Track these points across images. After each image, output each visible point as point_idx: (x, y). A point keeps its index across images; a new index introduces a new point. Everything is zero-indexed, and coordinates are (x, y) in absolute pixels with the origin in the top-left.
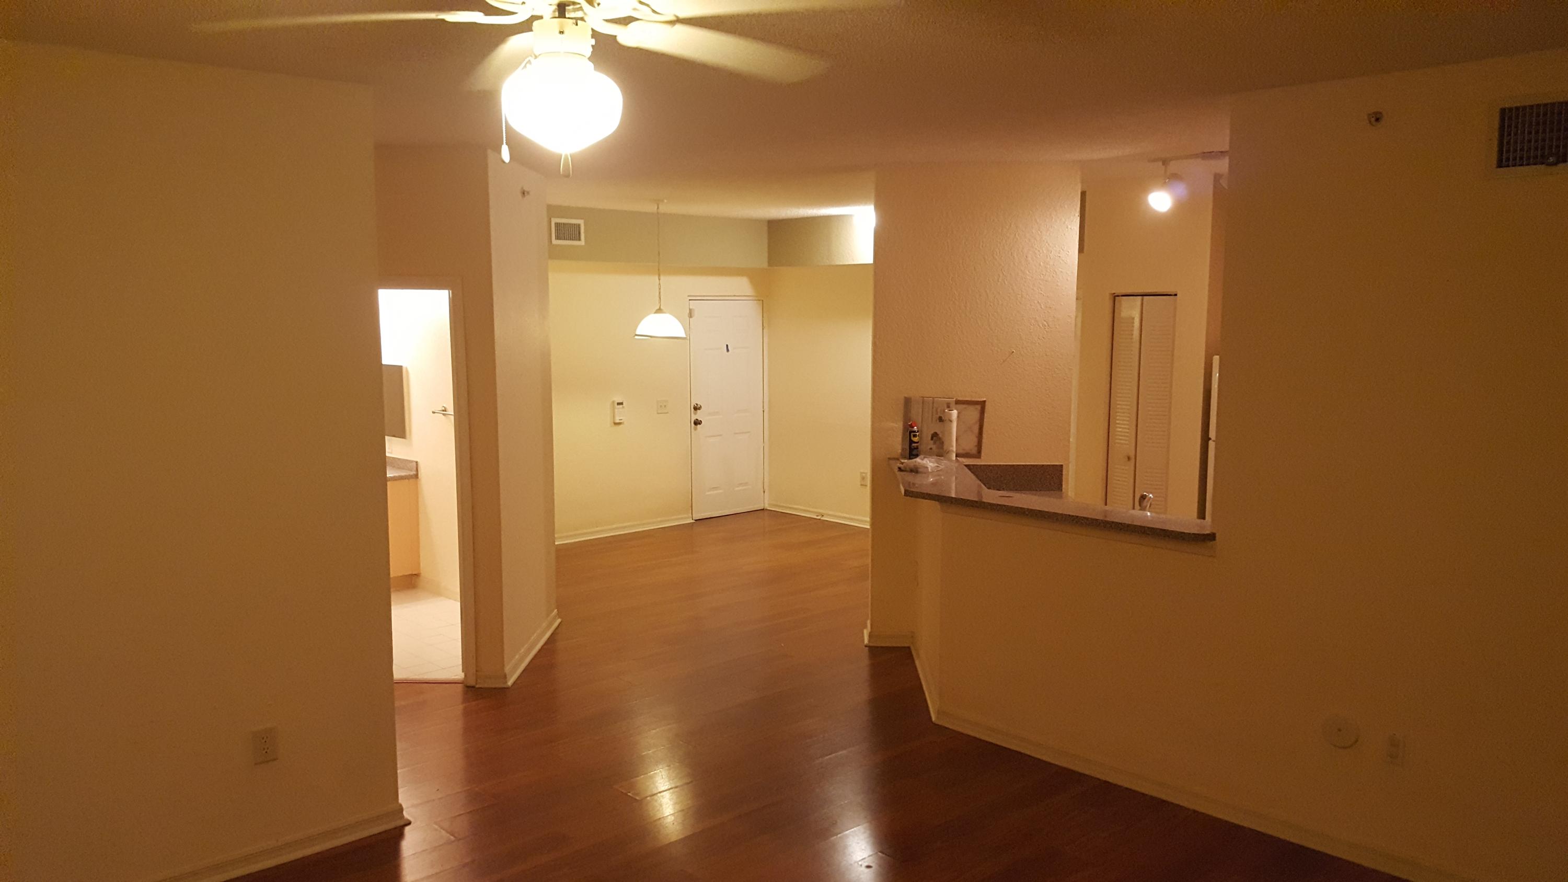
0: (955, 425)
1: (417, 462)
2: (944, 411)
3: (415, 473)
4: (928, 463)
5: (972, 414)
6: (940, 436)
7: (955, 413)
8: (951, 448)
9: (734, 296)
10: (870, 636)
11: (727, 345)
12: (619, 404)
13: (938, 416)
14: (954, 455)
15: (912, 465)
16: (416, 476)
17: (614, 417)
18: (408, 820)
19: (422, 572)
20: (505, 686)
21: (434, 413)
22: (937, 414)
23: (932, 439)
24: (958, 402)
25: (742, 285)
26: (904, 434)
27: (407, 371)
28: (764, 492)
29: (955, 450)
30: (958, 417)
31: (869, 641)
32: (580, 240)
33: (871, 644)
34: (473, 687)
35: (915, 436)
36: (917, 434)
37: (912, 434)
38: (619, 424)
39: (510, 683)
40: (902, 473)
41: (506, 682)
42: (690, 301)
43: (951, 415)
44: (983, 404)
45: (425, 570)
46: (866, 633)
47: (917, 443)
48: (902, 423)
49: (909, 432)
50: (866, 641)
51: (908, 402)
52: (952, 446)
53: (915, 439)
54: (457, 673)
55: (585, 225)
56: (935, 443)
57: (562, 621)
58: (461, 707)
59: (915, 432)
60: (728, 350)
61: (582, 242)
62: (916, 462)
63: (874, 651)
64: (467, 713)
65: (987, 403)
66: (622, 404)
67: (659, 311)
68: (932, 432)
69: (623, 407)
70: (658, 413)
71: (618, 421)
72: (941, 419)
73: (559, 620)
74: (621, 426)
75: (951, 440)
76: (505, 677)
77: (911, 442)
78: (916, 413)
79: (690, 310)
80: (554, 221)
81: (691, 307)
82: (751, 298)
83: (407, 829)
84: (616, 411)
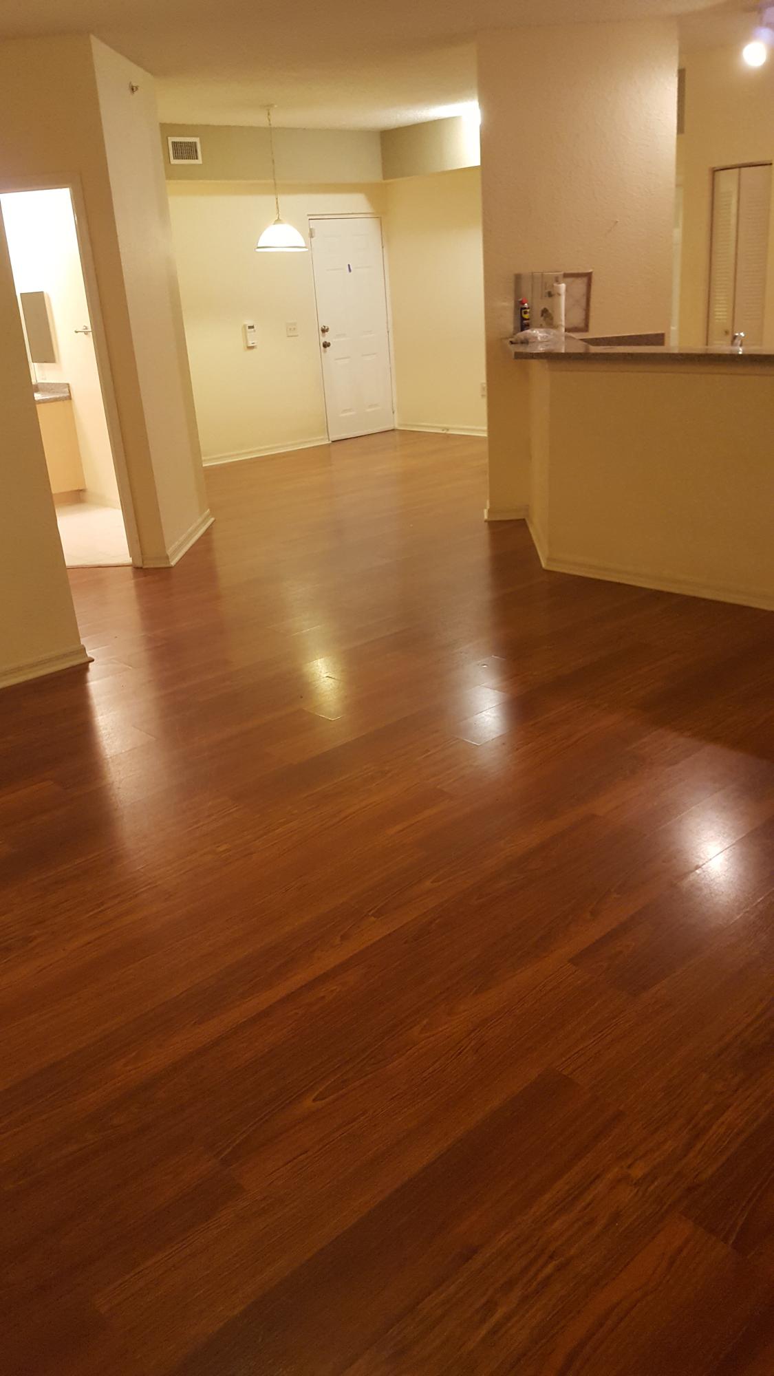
0: (563, 298)
1: (68, 384)
2: (553, 286)
3: (68, 394)
4: (537, 333)
5: (580, 284)
6: (550, 311)
7: (563, 286)
8: (560, 323)
9: (353, 214)
10: (489, 512)
11: (349, 265)
12: (250, 327)
13: (547, 291)
14: (563, 330)
15: (522, 337)
16: (70, 398)
17: (247, 342)
18: (90, 658)
19: (87, 487)
20: (168, 565)
21: (76, 332)
22: (546, 289)
23: (542, 315)
24: (566, 276)
25: (358, 202)
26: (515, 313)
27: (48, 297)
28: (393, 412)
29: (563, 323)
30: (567, 290)
31: (489, 517)
32: (197, 158)
33: (490, 519)
34: (141, 568)
35: (525, 313)
36: (528, 310)
37: (523, 311)
38: (253, 347)
39: (173, 563)
40: (513, 345)
41: (169, 562)
42: (310, 220)
43: (558, 288)
44: (589, 276)
45: (89, 485)
46: (486, 511)
47: (528, 319)
48: (513, 301)
49: (520, 308)
50: (486, 517)
51: (518, 278)
52: (561, 321)
53: (526, 316)
54: (127, 559)
55: (201, 143)
56: (545, 320)
57: (214, 521)
58: (133, 581)
59: (525, 308)
60: (350, 270)
61: (199, 161)
62: (526, 333)
63: (493, 525)
64: (137, 585)
65: (593, 275)
66: (252, 327)
67: (278, 221)
68: (542, 308)
69: (255, 331)
70: (288, 336)
71: (250, 345)
72: (550, 295)
73: (213, 519)
74: (254, 350)
75: (560, 314)
76: (167, 558)
77: (523, 319)
78: (526, 287)
79: (311, 230)
80: (171, 140)
81: (311, 227)
82: (369, 216)
83: (91, 665)
84: (248, 334)
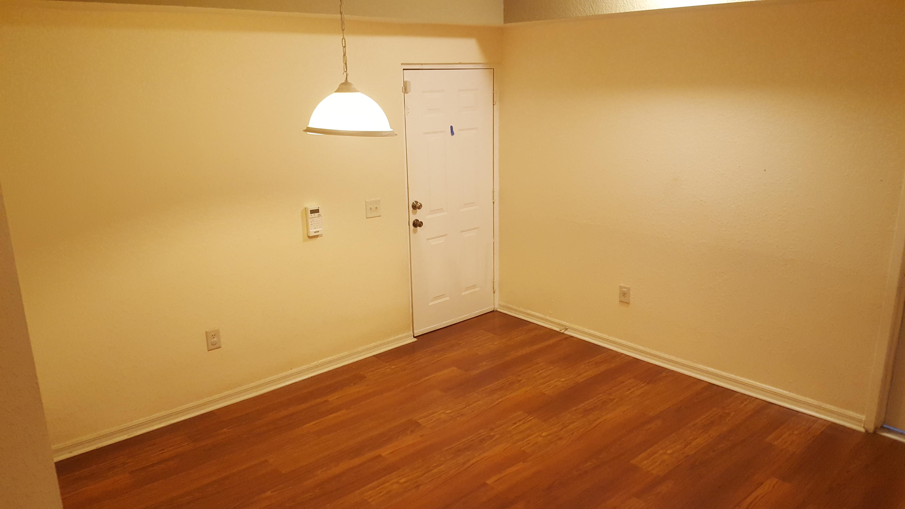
9: (460, 63)
11: (452, 127)
12: (312, 212)
17: (308, 230)
25: (468, 49)
28: (494, 292)
38: (316, 236)
42: (404, 71)
60: (452, 133)
66: (317, 211)
67: (346, 87)
69: (319, 215)
70: (368, 218)
71: (312, 233)
74: (319, 238)
79: (405, 83)
81: (405, 79)
82: (478, 66)
84: (310, 220)
